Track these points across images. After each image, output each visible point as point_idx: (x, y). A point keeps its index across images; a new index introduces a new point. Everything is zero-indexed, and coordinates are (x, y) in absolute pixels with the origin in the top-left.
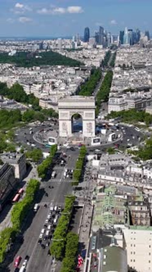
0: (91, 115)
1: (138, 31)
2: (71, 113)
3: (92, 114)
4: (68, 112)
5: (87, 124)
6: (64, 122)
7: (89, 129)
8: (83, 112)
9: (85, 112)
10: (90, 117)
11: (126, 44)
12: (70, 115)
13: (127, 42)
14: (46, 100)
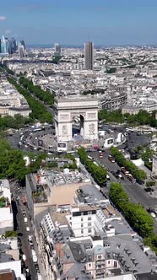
0: (93, 115)
1: (13, 40)
2: (72, 114)
3: (95, 114)
4: (69, 113)
5: (90, 126)
6: (65, 124)
7: (92, 130)
8: (85, 113)
9: (88, 112)
10: (92, 117)
11: (5, 53)
12: (71, 116)
13: (5, 51)
14: (4, 105)
